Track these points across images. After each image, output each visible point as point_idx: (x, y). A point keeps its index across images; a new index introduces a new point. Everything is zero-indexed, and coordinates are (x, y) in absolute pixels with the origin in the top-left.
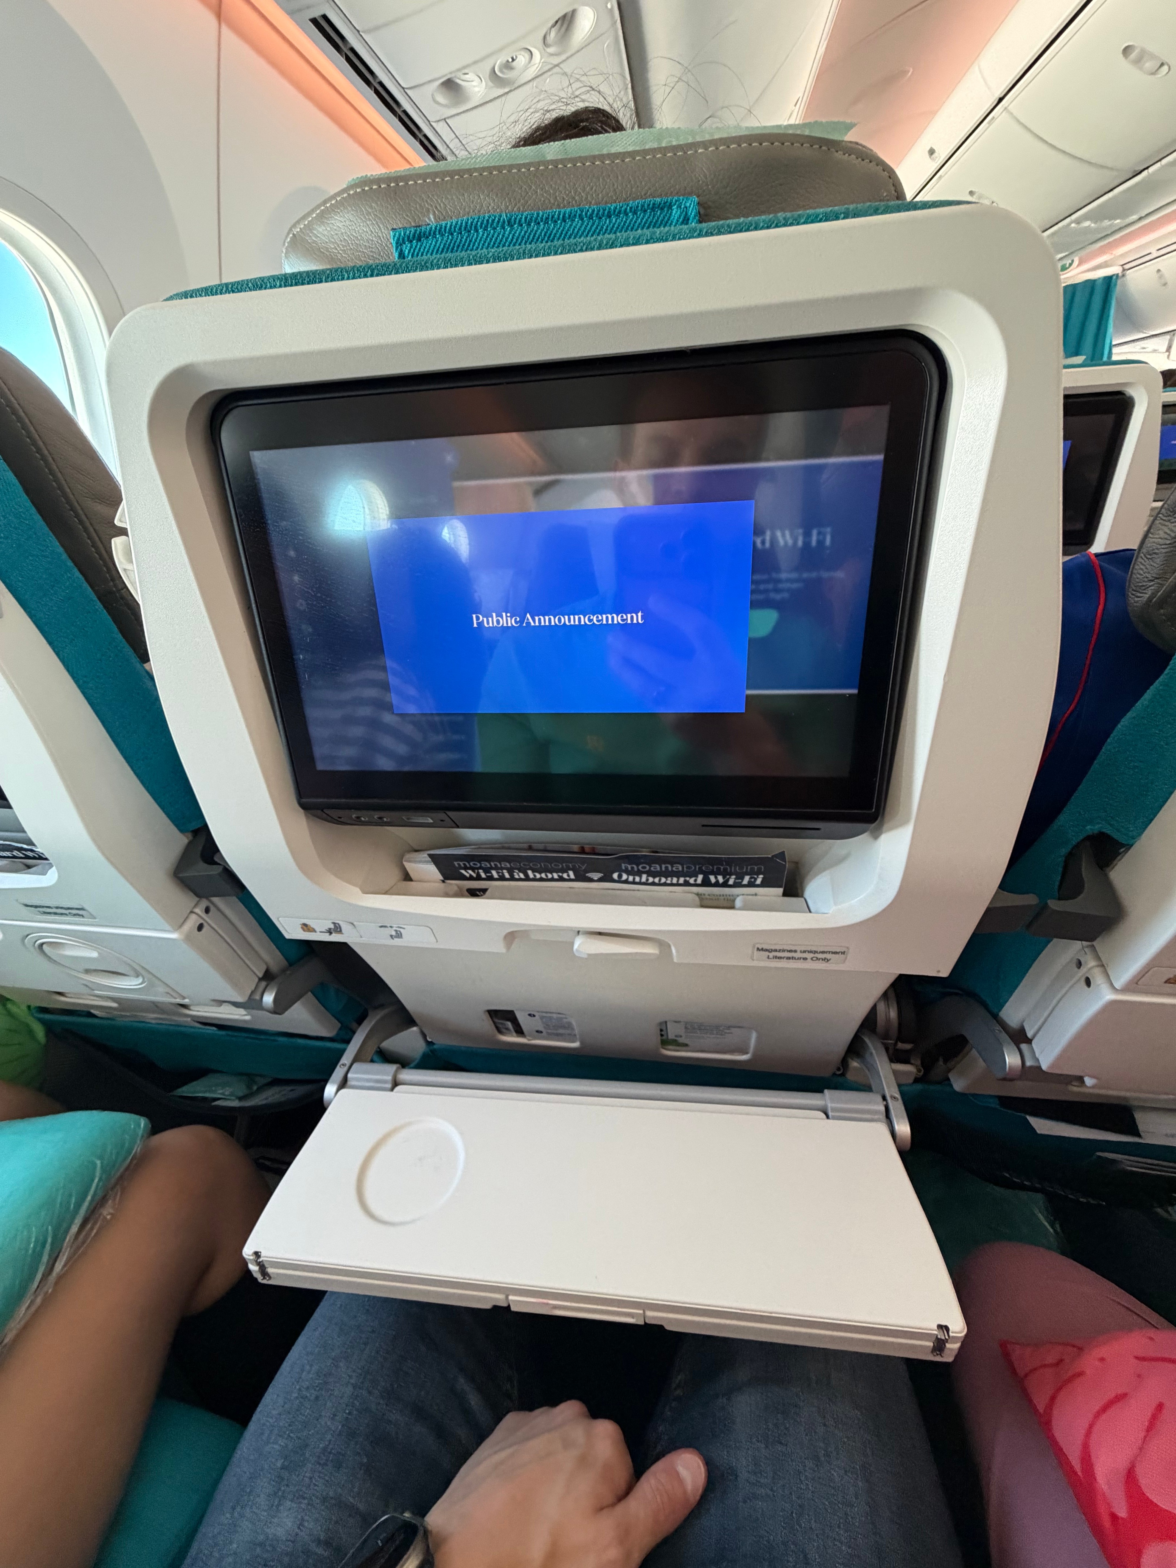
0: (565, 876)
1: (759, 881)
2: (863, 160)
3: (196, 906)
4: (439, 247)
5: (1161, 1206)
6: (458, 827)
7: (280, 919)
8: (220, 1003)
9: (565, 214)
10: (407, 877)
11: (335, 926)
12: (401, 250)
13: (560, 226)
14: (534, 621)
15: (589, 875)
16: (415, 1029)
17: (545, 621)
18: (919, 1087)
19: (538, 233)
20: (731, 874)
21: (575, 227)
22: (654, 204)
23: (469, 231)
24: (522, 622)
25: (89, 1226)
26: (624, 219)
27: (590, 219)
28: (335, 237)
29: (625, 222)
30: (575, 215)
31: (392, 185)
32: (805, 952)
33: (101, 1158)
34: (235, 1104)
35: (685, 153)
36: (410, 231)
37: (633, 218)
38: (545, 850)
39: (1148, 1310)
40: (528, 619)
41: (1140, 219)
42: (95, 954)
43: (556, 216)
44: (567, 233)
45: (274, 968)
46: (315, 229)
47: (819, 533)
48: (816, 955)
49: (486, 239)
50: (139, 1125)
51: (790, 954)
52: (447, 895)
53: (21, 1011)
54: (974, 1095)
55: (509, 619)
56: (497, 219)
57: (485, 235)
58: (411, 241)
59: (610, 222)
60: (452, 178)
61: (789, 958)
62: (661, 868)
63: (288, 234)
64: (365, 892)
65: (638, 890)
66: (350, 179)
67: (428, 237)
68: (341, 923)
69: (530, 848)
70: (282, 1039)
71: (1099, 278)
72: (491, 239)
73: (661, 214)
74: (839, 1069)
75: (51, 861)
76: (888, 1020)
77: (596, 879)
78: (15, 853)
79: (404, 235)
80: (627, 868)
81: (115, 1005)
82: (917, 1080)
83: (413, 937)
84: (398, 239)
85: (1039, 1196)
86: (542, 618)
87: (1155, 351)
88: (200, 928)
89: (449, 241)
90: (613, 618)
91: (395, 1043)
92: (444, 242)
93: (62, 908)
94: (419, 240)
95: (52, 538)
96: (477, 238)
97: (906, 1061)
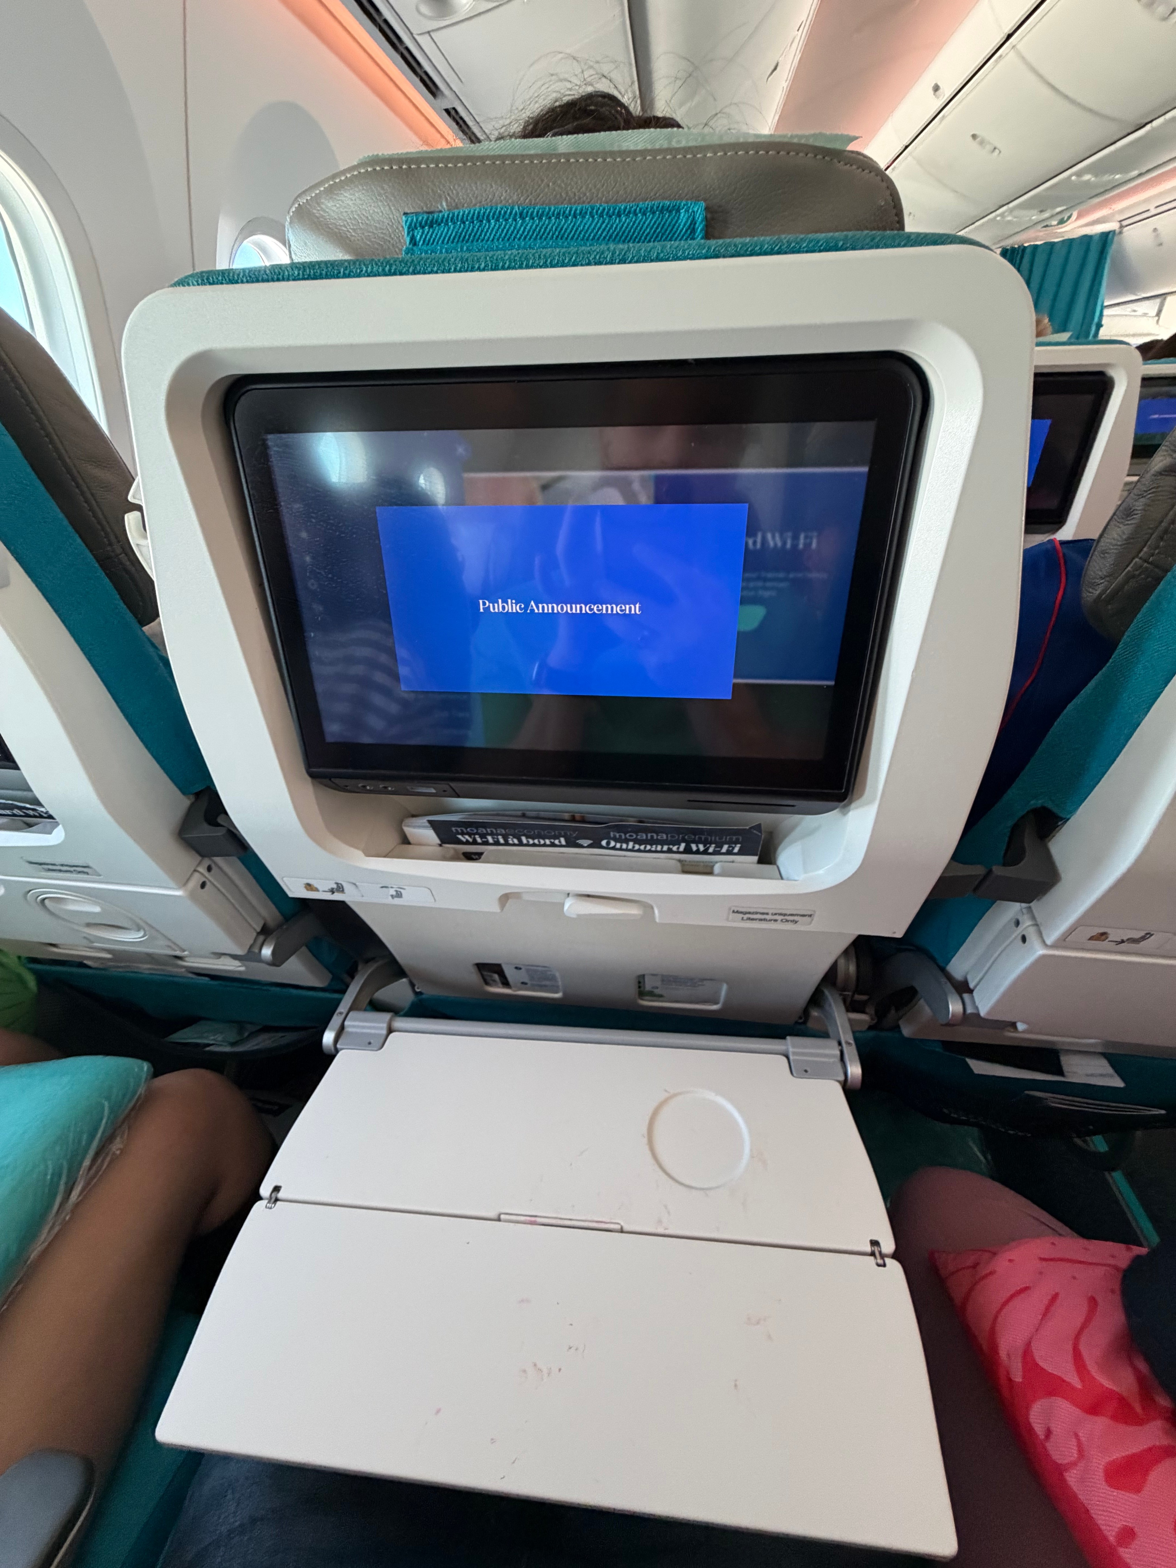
0: (557, 842)
1: (736, 850)
2: (863, 170)
3: (199, 864)
4: (451, 235)
5: (1079, 1137)
6: (459, 796)
7: (285, 879)
8: (219, 955)
9: (576, 210)
10: (405, 841)
11: (338, 886)
12: (413, 235)
13: (571, 222)
14: (538, 608)
15: (580, 842)
16: (404, 980)
17: (548, 608)
18: (871, 1034)
19: (549, 227)
20: (711, 843)
21: (585, 224)
22: (663, 207)
23: (482, 221)
24: (526, 608)
25: (99, 1161)
26: (634, 219)
27: (600, 216)
28: (345, 214)
29: (635, 222)
30: (586, 213)
31: (404, 167)
32: (776, 914)
33: (108, 1098)
34: (228, 1049)
35: (695, 156)
36: (423, 218)
37: (642, 219)
38: (537, 818)
39: (1060, 1224)
40: (532, 606)
41: (1140, 175)
42: (97, 909)
43: (567, 212)
44: (577, 229)
45: (271, 923)
46: (323, 203)
47: (806, 537)
48: (786, 917)
49: (498, 230)
50: (143, 1068)
51: (762, 916)
52: (444, 858)
53: (12, 962)
54: (922, 1040)
55: (514, 605)
56: (509, 211)
57: (497, 226)
58: (423, 227)
59: (620, 221)
60: (465, 164)
61: (761, 920)
62: (647, 836)
63: (293, 204)
64: (368, 855)
65: (625, 856)
66: (361, 157)
67: (439, 224)
68: (344, 884)
69: (524, 816)
70: (273, 989)
71: (1096, 235)
72: (503, 231)
73: (669, 216)
74: (800, 1018)
75: (57, 820)
76: (847, 974)
77: (586, 845)
78: (16, 811)
79: (417, 220)
80: (615, 836)
81: (109, 956)
82: (871, 1028)
83: (413, 897)
84: (410, 225)
85: (975, 1131)
86: (545, 605)
87: (1145, 315)
88: (203, 885)
89: (461, 230)
90: (612, 608)
91: (385, 994)
92: (456, 230)
93: (67, 866)
94: (431, 226)
95: (52, 504)
96: (489, 228)
97: (863, 1012)
